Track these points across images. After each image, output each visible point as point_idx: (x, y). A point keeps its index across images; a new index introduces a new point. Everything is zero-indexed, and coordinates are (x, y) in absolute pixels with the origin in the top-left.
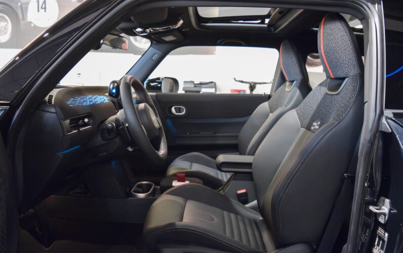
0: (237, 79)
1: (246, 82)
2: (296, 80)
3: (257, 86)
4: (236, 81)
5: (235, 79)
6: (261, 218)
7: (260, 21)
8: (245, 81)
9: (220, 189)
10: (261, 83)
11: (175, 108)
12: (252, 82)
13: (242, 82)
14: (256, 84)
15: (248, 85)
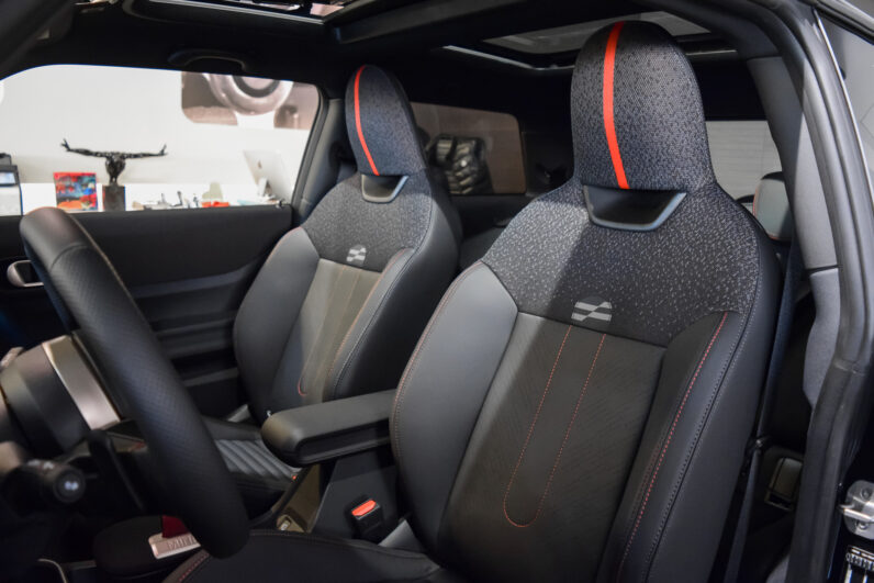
0: (72, 146)
1: (96, 154)
2: (407, 174)
3: (128, 162)
4: (69, 150)
5: (66, 146)
6: (435, 567)
7: (296, 7)
8: (94, 150)
9: (274, 509)
10: (136, 156)
11: (18, 268)
12: (113, 154)
13: (87, 153)
14: (123, 157)
15: (103, 162)
